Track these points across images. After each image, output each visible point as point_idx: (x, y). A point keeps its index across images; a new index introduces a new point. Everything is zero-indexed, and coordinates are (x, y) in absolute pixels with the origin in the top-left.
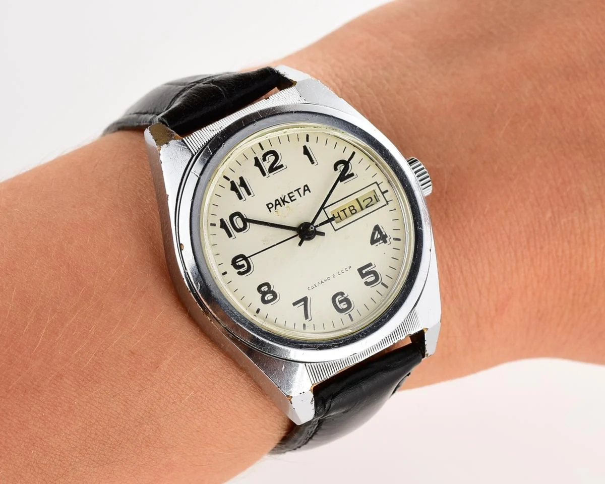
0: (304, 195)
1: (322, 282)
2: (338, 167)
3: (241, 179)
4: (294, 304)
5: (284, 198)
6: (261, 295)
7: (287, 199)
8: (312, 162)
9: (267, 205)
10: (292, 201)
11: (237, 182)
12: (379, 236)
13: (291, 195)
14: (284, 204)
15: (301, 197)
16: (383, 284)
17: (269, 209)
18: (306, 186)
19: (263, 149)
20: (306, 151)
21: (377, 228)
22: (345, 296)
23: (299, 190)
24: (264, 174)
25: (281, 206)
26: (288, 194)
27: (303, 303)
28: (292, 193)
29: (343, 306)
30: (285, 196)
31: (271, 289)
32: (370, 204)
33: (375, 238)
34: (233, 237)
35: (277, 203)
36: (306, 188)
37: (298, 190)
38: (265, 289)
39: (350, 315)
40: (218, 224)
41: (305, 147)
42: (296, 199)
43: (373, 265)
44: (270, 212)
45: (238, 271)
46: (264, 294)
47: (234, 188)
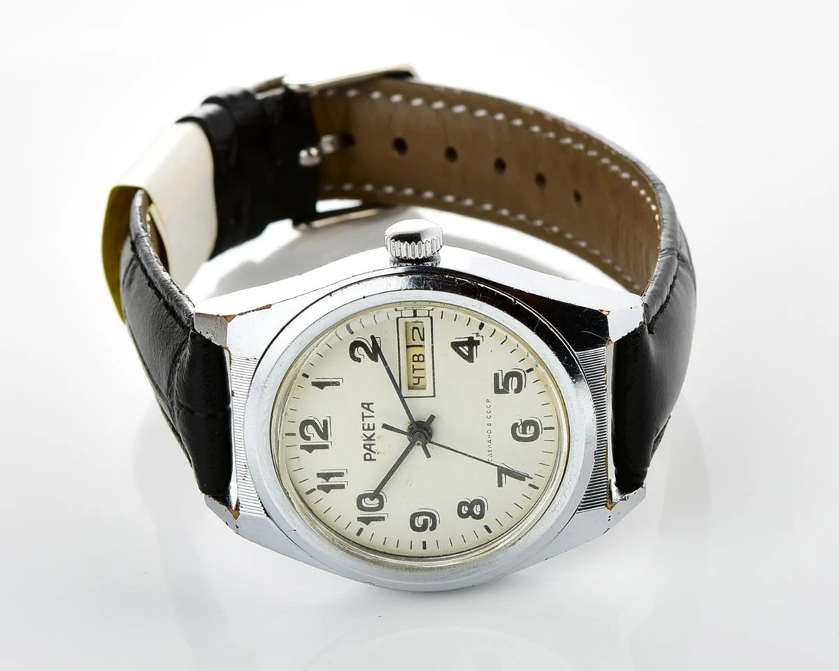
0: (373, 412)
1: (490, 441)
2: (357, 355)
3: (319, 475)
4: (500, 485)
5: (366, 436)
6: (470, 517)
7: (369, 434)
8: (337, 384)
9: (365, 460)
10: (374, 429)
11: (321, 481)
12: (466, 348)
13: (366, 428)
14: (374, 440)
15: (373, 417)
16: (528, 371)
17: (371, 459)
18: (363, 404)
19: (294, 434)
20: (320, 385)
21: (455, 346)
22: (519, 424)
23: (365, 415)
24: (326, 447)
25: (374, 444)
26: (364, 429)
27: (503, 475)
28: (363, 425)
29: (530, 431)
30: (364, 434)
31: (469, 502)
32: (422, 335)
33: (467, 354)
34: (386, 516)
35: (368, 447)
36: (366, 406)
37: (364, 417)
38: (465, 510)
39: (546, 429)
40: (362, 525)
41: (315, 384)
42: (374, 424)
43: (498, 372)
44: (375, 460)
45: (428, 529)
46: (470, 513)
47: (327, 489)
